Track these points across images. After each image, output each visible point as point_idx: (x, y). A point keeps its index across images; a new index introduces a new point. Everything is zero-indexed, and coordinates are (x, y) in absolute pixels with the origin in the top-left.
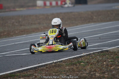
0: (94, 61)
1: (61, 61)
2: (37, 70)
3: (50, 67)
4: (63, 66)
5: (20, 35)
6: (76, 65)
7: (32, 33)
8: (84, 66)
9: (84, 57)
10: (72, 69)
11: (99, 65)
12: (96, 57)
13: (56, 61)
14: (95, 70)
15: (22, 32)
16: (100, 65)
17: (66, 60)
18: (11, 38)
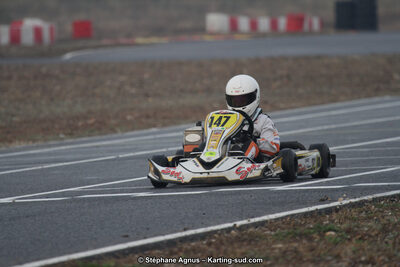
0: (371, 227)
1: (262, 223)
2: (176, 250)
3: (222, 243)
4: (265, 241)
5: (139, 128)
6: (311, 239)
7: (179, 124)
8: (336, 244)
9: (340, 213)
10: (296, 251)
11: (386, 243)
12: (380, 215)
13: (245, 222)
14: (371, 258)
15: (148, 117)
16: (391, 242)
17: (277, 219)
18: (109, 136)
